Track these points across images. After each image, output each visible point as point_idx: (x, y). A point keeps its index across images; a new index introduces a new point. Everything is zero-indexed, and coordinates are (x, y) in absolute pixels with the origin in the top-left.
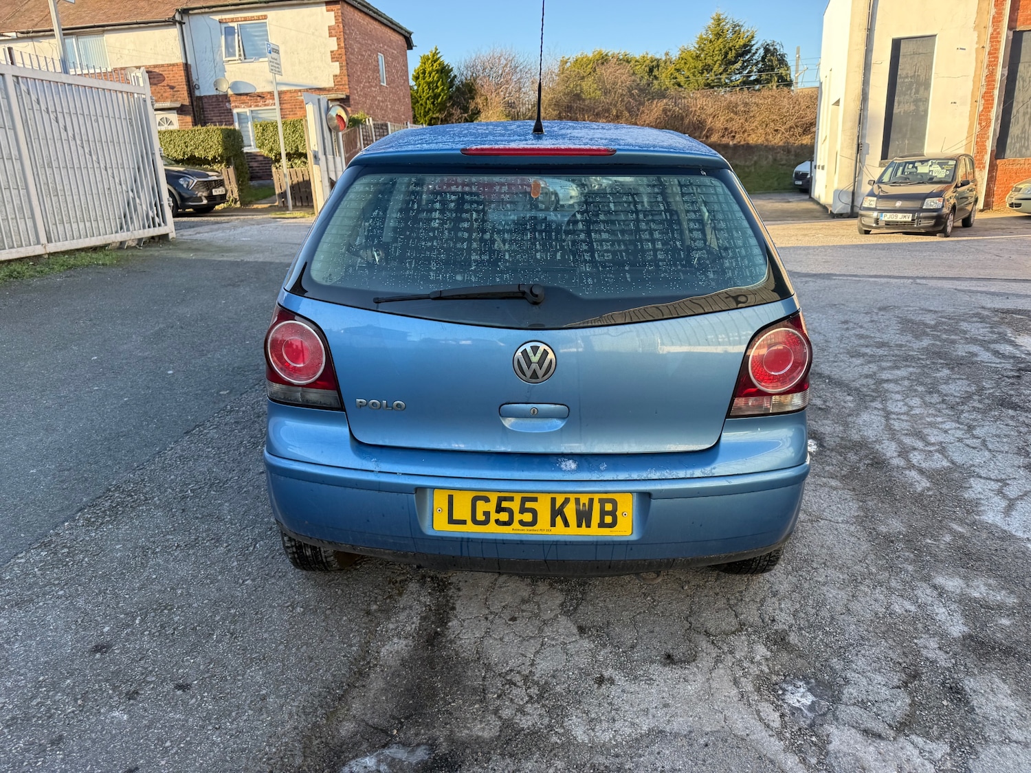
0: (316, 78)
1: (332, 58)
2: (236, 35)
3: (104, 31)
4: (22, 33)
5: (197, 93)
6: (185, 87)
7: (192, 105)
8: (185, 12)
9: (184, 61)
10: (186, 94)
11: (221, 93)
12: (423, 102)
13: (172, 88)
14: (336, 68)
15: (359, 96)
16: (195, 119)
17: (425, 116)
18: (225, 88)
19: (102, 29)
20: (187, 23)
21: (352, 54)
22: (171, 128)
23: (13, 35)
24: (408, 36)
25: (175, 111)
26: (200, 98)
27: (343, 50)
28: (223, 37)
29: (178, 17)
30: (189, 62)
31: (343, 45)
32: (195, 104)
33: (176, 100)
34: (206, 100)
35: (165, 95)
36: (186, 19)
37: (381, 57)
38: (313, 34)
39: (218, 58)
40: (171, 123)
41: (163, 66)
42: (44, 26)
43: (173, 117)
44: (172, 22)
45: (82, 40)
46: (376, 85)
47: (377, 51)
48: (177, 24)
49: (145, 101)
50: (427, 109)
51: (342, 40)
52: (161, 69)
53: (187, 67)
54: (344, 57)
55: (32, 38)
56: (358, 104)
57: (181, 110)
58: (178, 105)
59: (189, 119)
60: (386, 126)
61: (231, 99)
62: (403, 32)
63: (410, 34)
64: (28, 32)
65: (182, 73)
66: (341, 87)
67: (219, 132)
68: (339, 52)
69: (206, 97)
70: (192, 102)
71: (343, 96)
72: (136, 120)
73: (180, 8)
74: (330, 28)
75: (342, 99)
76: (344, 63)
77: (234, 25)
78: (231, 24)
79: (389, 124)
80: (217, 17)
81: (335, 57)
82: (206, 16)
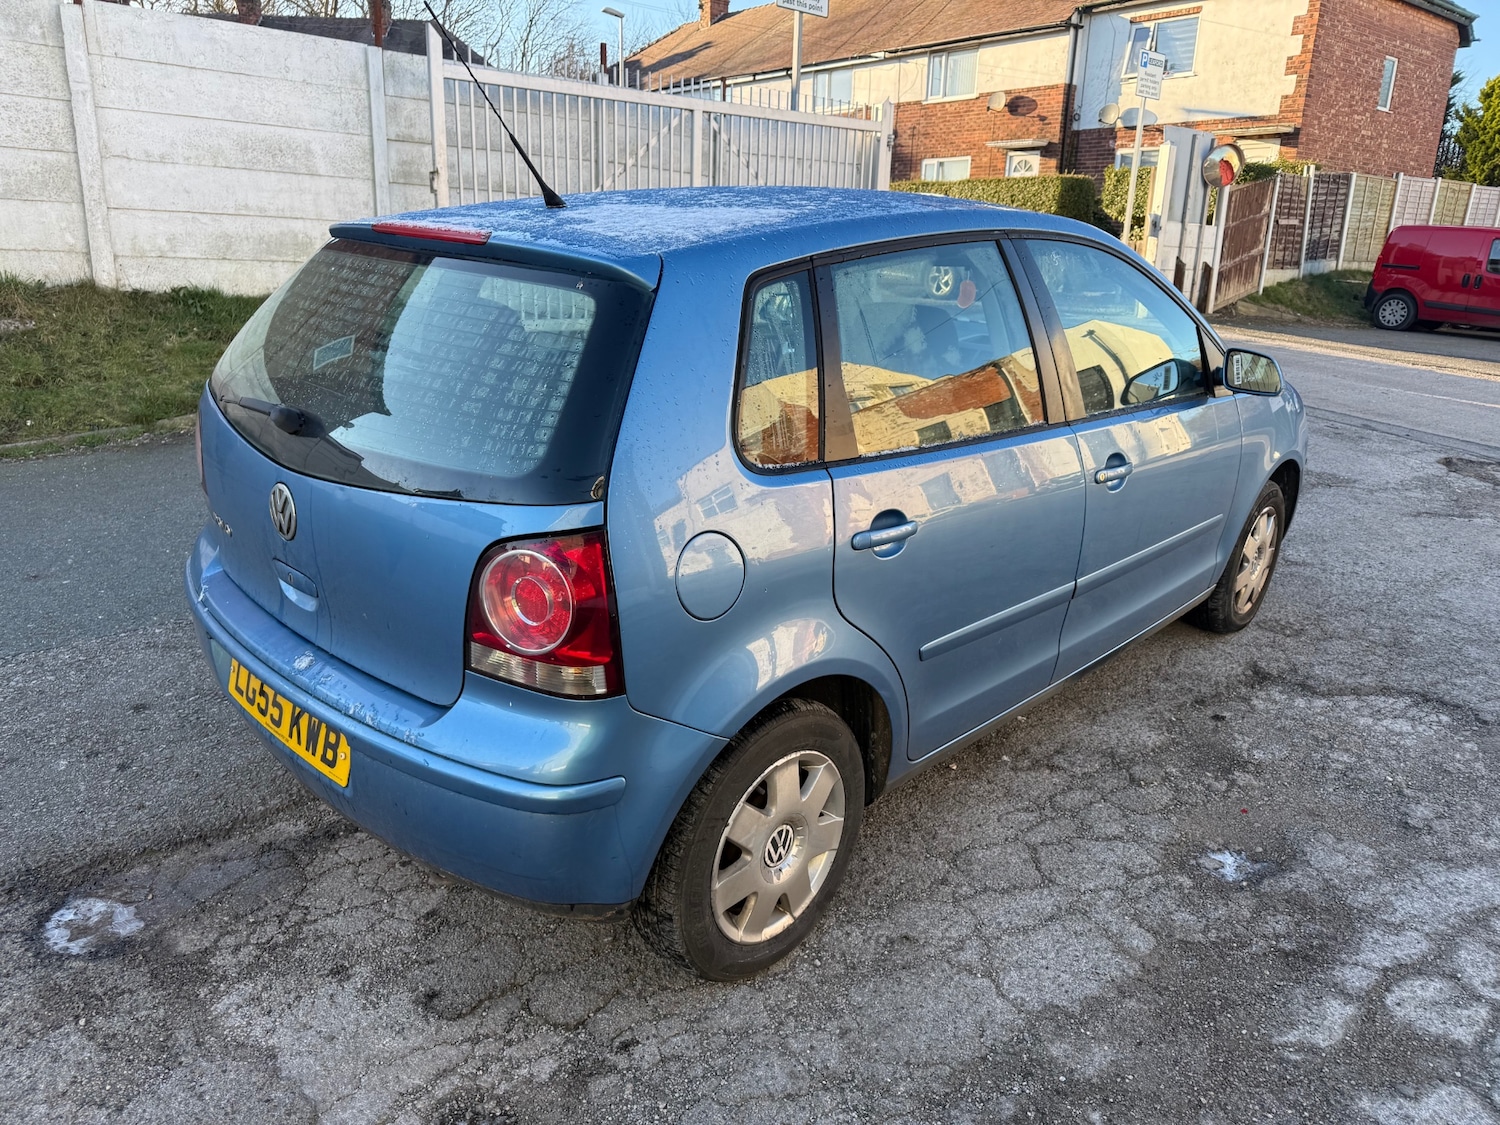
0: (1252, 101)
1: (1288, 69)
2: (1149, 40)
3: (980, 45)
4: (890, 52)
5: (1075, 127)
6: (1060, 117)
7: (1063, 144)
8: (1087, 11)
9: (1067, 82)
10: (1058, 128)
11: (1107, 126)
12: (1486, 138)
13: (1043, 119)
14: (1289, 84)
15: (1322, 129)
16: (1061, 164)
17: (1483, 163)
18: (1112, 118)
19: (978, 41)
20: (1086, 28)
21: (1327, 60)
22: (1028, 174)
23: (881, 55)
24: (1466, 23)
25: (1038, 152)
26: (1078, 133)
27: (1310, 55)
28: (1130, 43)
29: (1075, 20)
30: (1074, 83)
31: (1311, 46)
32: (1068, 141)
33: (1044, 137)
34: (1083, 136)
35: (1032, 129)
36: (1085, 22)
37: (1391, 63)
38: (1267, 30)
39: (1114, 76)
40: (1030, 169)
41: (1038, 89)
42: (914, 42)
43: (1035, 159)
44: (1066, 26)
45: (954, 58)
46: (1366, 110)
47: (1382, 54)
48: (1072, 30)
49: (879, 141)
50: (1491, 151)
51: (1312, 39)
52: (1036, 93)
53: (1070, 90)
54: (1308, 67)
55: (899, 58)
56: (1316, 141)
57: (1046, 151)
58: (1044, 143)
59: (1053, 162)
60: (1348, 178)
61: (1119, 135)
62: (1456, 17)
63: (1471, 19)
64: (896, 51)
65: (1061, 98)
66: (1290, 115)
67: (1058, 182)
68: (1303, 58)
69: (1085, 131)
70: (1064, 139)
71: (1290, 130)
72: (867, 166)
73: (1080, 5)
74: (1297, 20)
75: (1286, 134)
76: (1306, 76)
77: (1151, 25)
78: (1146, 25)
79: (1355, 175)
80: (1128, 16)
81: (1292, 67)
82: (1114, 14)
